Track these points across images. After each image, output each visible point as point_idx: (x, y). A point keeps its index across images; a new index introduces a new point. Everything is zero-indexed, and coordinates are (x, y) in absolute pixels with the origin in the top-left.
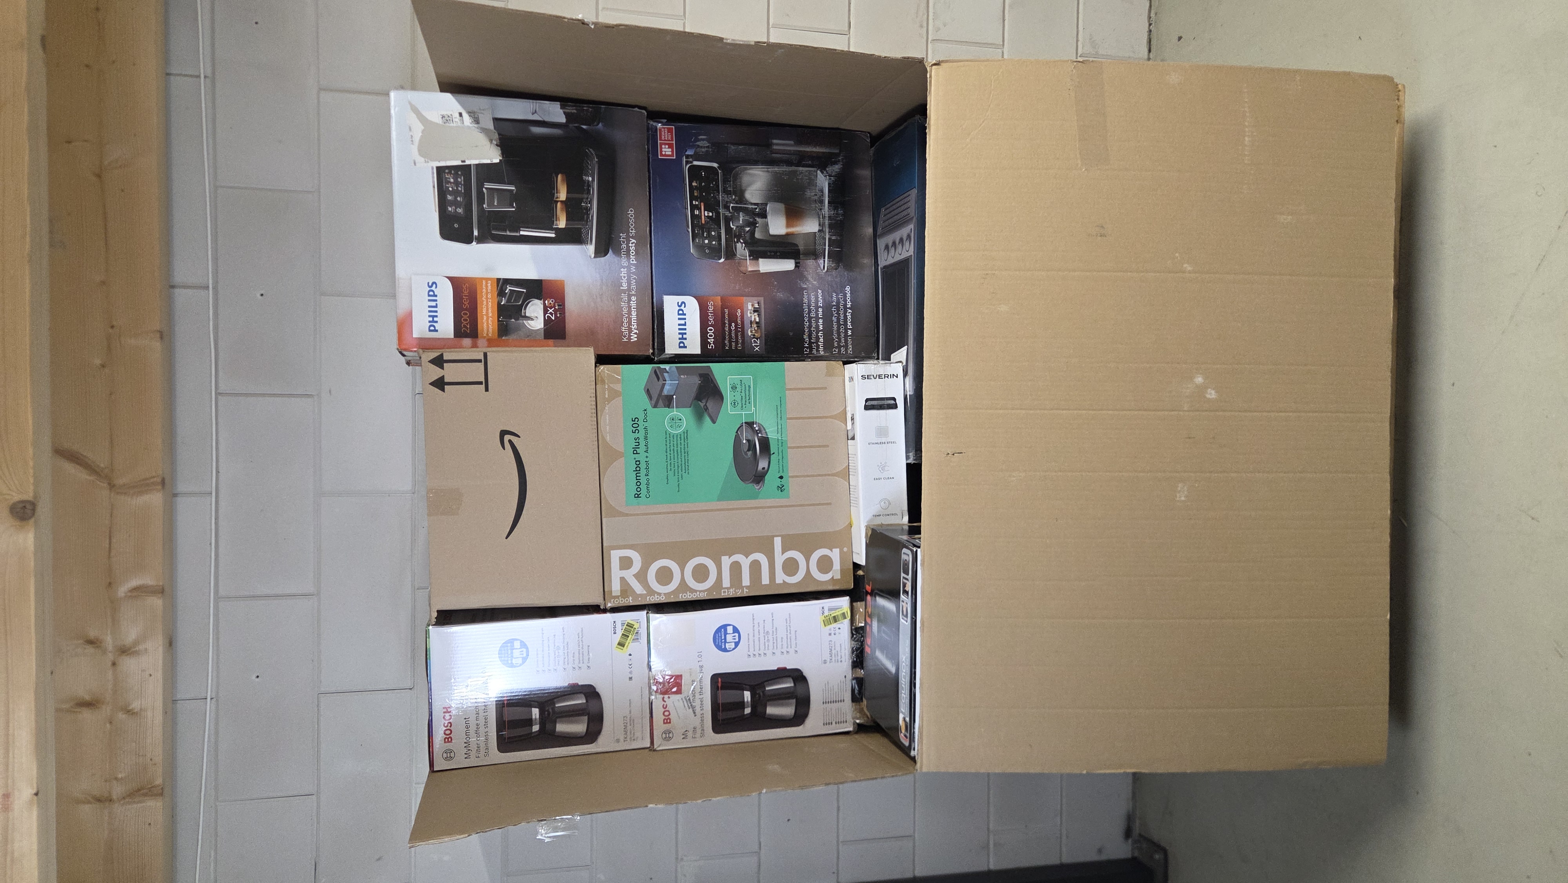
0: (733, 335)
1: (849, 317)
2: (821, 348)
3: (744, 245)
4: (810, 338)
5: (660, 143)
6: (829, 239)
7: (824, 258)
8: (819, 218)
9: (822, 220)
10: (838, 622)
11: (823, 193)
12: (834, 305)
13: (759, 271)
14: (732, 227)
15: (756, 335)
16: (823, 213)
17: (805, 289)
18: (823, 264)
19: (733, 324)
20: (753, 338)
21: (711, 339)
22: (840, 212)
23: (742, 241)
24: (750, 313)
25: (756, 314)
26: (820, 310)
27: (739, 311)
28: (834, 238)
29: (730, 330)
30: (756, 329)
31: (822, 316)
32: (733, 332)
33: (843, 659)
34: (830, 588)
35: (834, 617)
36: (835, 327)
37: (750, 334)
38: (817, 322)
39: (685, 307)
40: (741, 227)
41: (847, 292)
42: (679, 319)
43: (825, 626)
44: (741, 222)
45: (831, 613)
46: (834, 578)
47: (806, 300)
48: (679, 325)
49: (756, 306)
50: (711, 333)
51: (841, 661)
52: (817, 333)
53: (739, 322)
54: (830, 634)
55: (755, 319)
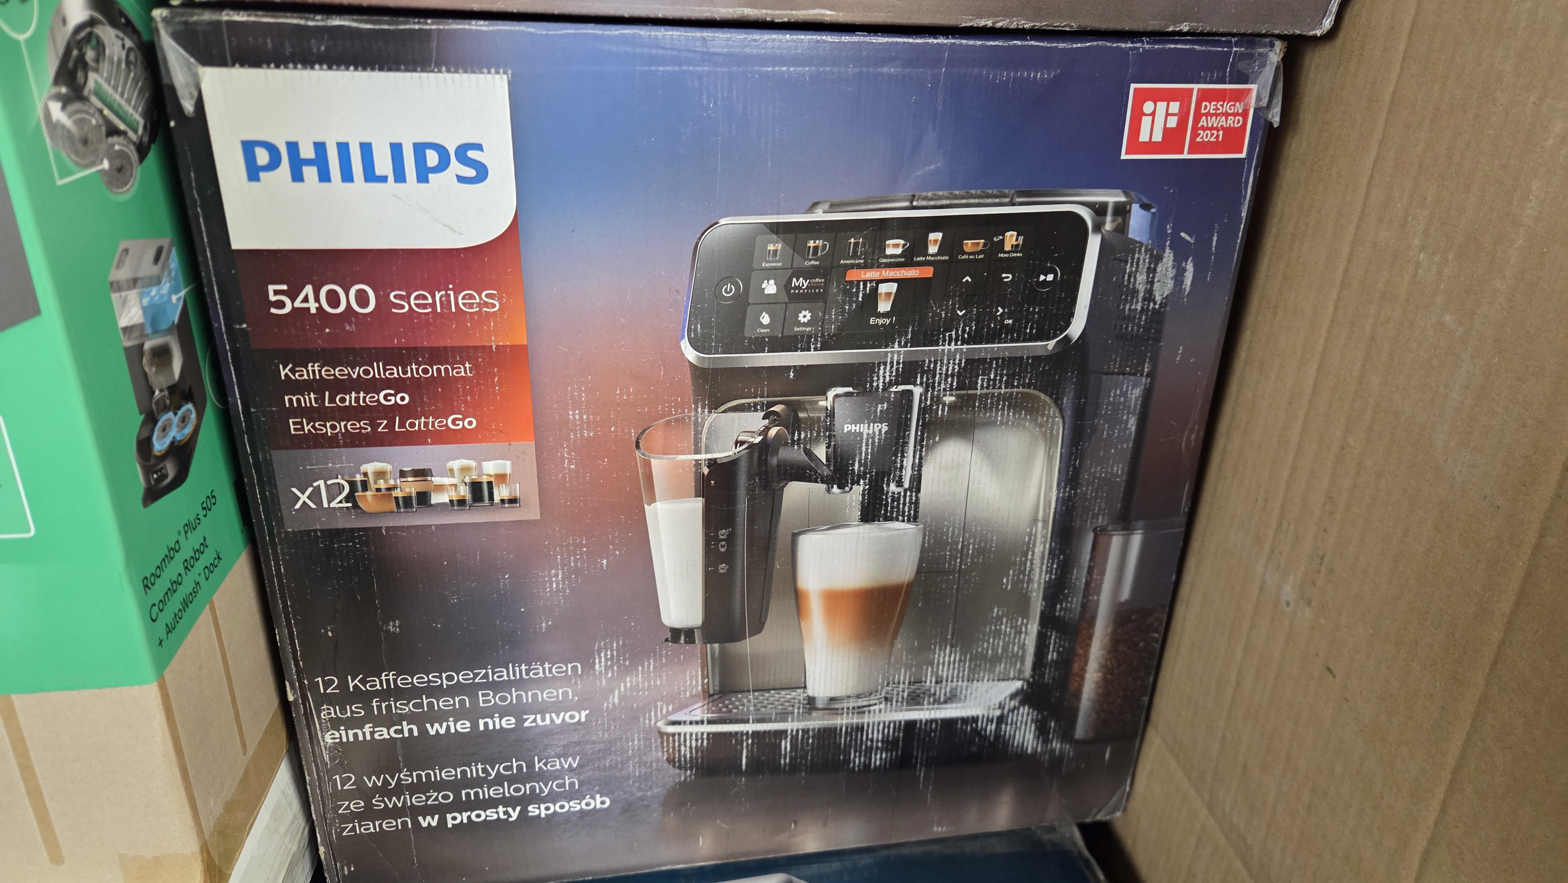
0: (350, 399)
1: (491, 814)
2: (347, 735)
3: (758, 439)
4: (386, 694)
5: (1192, 89)
6: (782, 734)
7: (710, 722)
8: (858, 697)
9: (851, 705)
11: (945, 702)
12: (531, 765)
13: (652, 500)
14: (831, 394)
15: (368, 493)
16: (876, 708)
17: (589, 665)
18: (688, 718)
19: (403, 399)
20: (352, 484)
21: (317, 300)
22: (877, 759)
23: (773, 432)
24: (465, 470)
25: (464, 492)
26: (508, 723)
27: (470, 423)
28: (786, 745)
29: (374, 386)
30: (398, 493)
31: (482, 728)
32: (366, 399)
36: (445, 775)
37: (370, 468)
38: (459, 715)
39: (461, 179)
40: (830, 428)
41: (588, 799)
42: (396, 149)
44: (847, 428)
47: (540, 671)
48: (366, 149)
49: (501, 493)
50: (348, 299)
52: (411, 718)
53: (419, 423)
55: (440, 488)
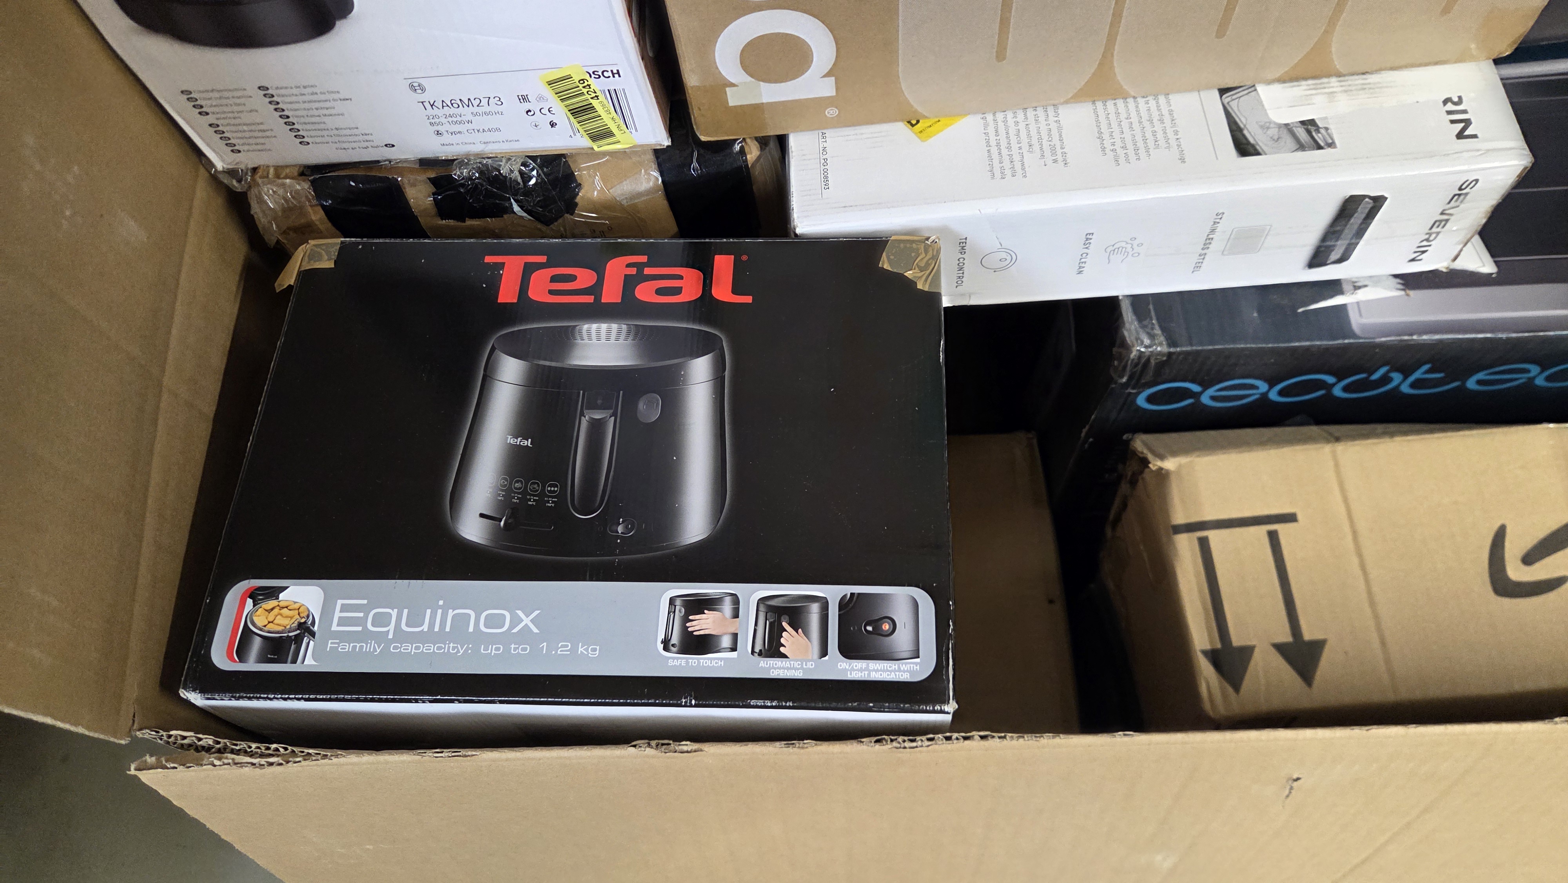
10: (572, 118)
33: (446, 138)
34: (691, 78)
35: (589, 108)
43: (550, 83)
45: (601, 98)
46: (727, 89)
51: (438, 133)
54: (524, 99)
